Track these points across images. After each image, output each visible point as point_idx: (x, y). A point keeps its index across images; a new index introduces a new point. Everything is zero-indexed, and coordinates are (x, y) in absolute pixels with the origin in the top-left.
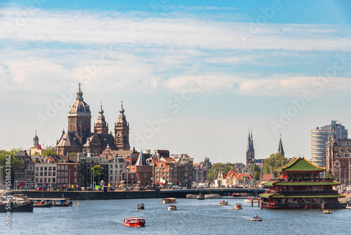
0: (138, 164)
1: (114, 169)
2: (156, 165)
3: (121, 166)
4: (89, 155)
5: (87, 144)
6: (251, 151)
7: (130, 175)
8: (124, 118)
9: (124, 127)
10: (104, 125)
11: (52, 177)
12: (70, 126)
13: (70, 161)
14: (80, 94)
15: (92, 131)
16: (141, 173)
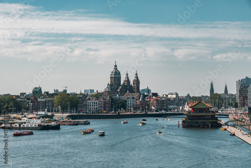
0: (140, 100)
1: (129, 102)
2: (150, 100)
3: (133, 101)
4: (118, 96)
5: (119, 90)
6: (212, 90)
7: (136, 105)
8: (137, 78)
9: (137, 81)
10: (128, 81)
11: (96, 107)
12: (111, 81)
13: (104, 99)
14: (116, 66)
15: (122, 84)
16: (142, 104)
